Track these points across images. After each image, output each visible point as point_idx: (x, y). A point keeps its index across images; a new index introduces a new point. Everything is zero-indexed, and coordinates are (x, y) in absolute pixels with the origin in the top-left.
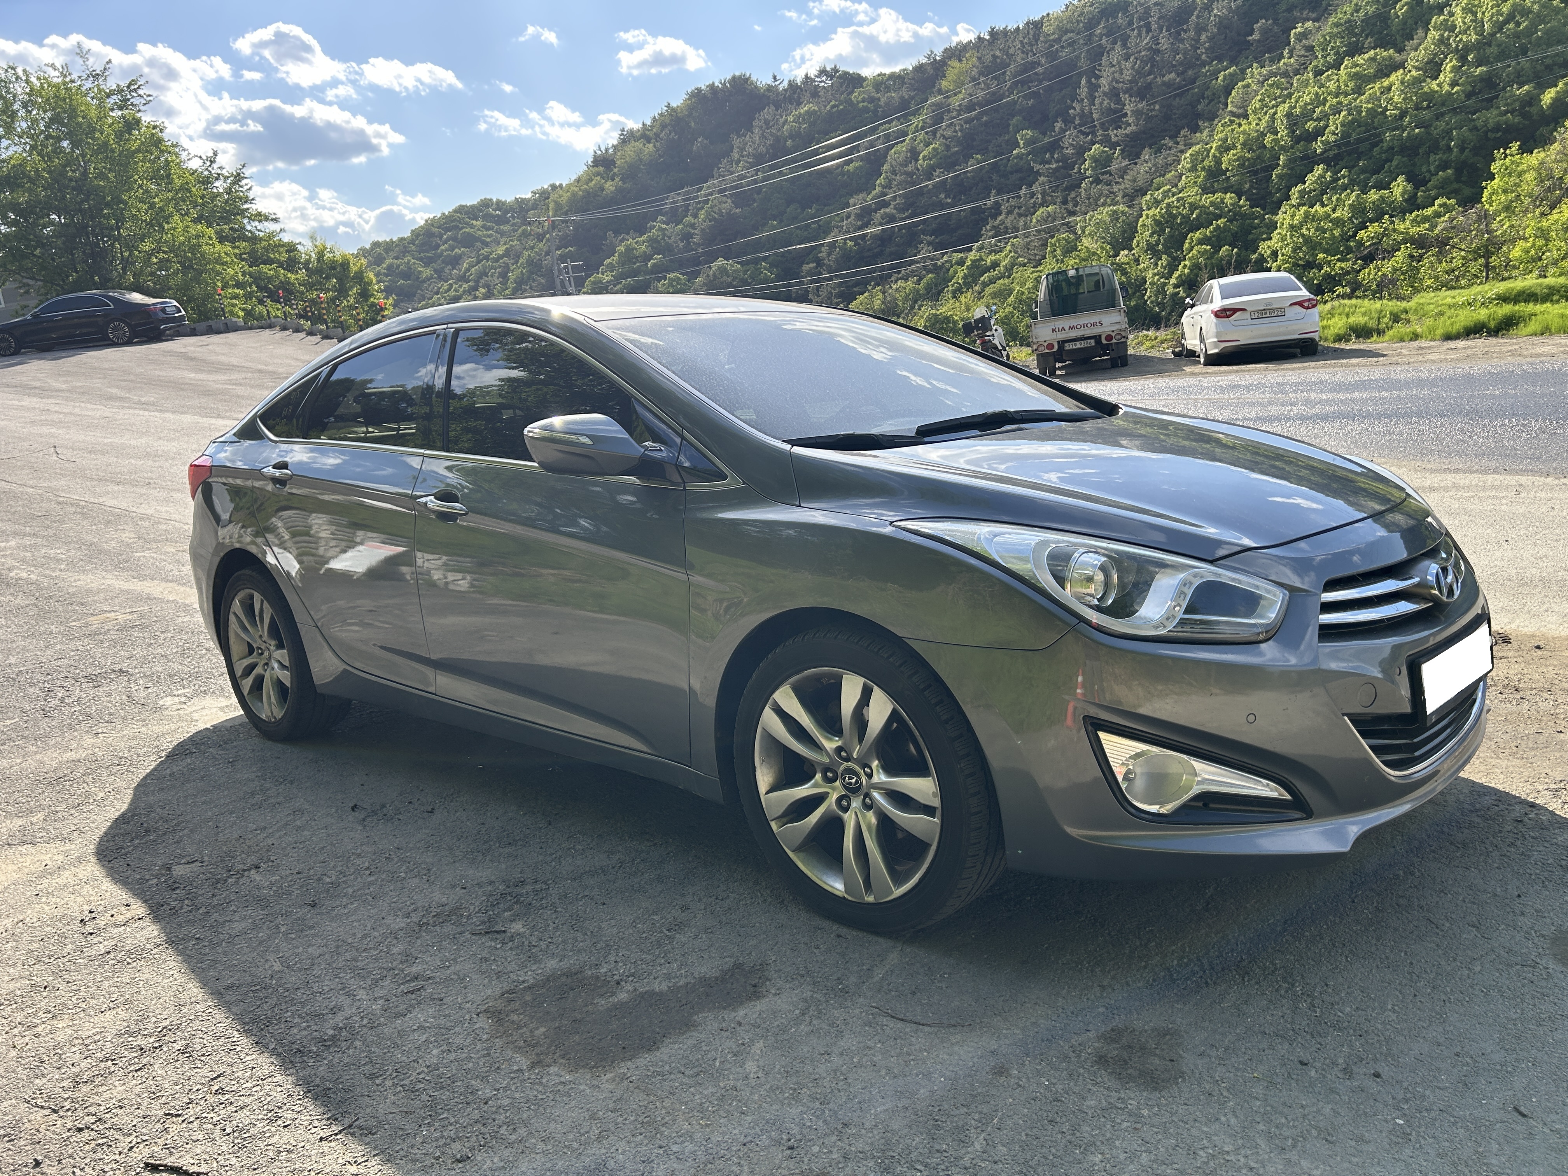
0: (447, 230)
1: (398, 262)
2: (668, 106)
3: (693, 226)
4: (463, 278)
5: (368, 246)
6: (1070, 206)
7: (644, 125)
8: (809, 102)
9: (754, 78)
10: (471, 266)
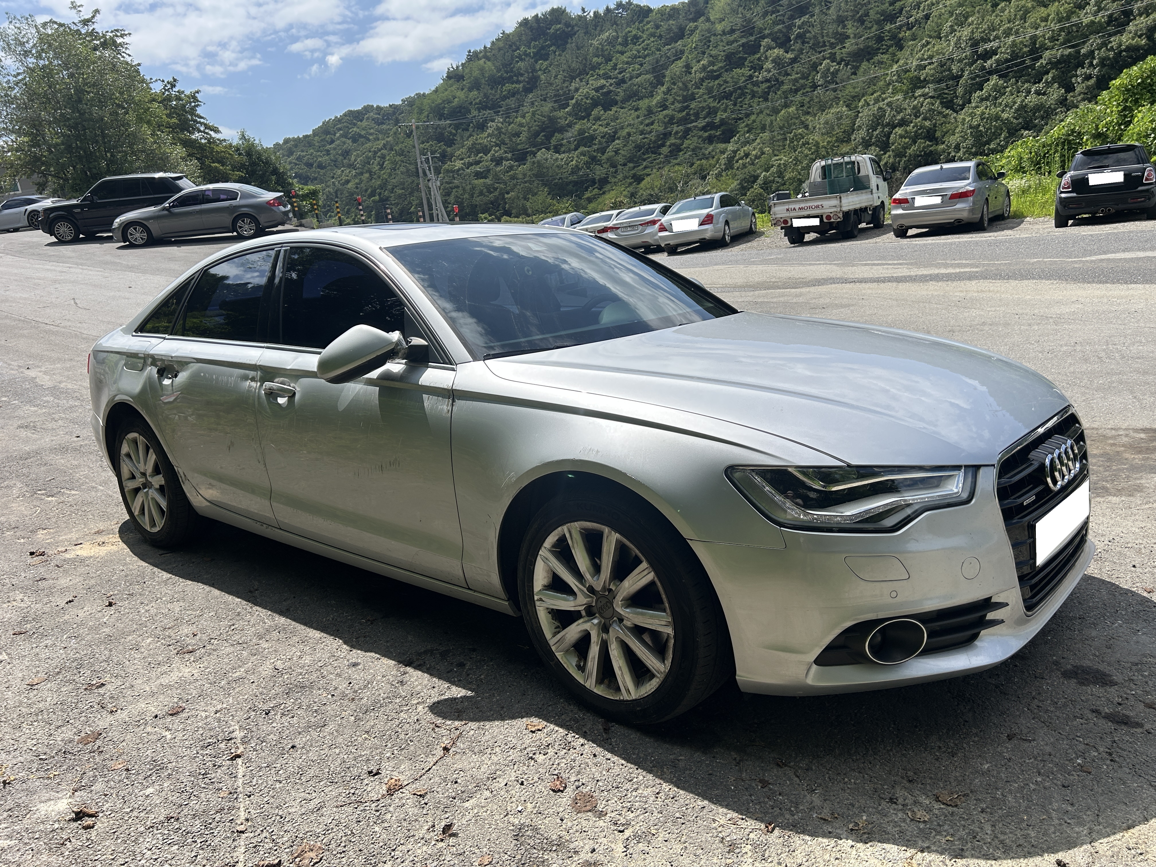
0: (340, 129)
1: (304, 153)
2: (503, 33)
3: (521, 125)
4: (351, 166)
5: (281, 142)
6: (805, 108)
7: (485, 47)
8: (609, 29)
9: (568, 10)
10: (358, 156)
